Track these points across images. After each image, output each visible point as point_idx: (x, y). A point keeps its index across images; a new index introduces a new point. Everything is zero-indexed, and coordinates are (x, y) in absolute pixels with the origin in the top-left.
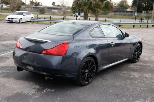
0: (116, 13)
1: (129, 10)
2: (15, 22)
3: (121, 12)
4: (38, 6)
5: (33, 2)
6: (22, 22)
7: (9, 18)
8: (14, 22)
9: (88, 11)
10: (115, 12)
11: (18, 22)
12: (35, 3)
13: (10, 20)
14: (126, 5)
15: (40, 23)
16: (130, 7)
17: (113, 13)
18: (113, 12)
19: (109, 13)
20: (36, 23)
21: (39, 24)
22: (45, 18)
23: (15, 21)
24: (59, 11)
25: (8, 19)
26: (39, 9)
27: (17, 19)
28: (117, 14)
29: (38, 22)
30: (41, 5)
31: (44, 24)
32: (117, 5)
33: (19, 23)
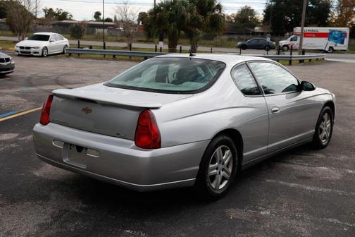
0: (231, 36)
1: (257, 29)
2: (35, 55)
3: (242, 34)
4: (64, 21)
5: (53, 13)
6: (48, 56)
7: (22, 48)
8: (32, 54)
9: (177, 32)
10: (229, 34)
11: (40, 54)
12: (56, 15)
13: (25, 50)
14: (251, 19)
15: (83, 56)
16: (260, 23)
17: (226, 37)
18: (224, 34)
19: (218, 37)
20: (76, 57)
21: (83, 58)
22: (91, 47)
23: (35, 53)
24: (111, 31)
25: (18, 49)
26: (69, 28)
27: (38, 48)
28: (234, 39)
29: (79, 54)
30: (70, 19)
31: (91, 58)
32: (233, 18)
33: (42, 56)
